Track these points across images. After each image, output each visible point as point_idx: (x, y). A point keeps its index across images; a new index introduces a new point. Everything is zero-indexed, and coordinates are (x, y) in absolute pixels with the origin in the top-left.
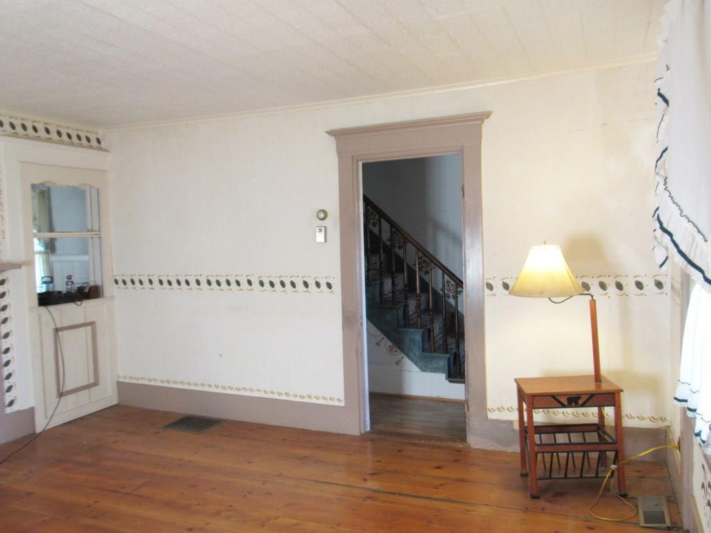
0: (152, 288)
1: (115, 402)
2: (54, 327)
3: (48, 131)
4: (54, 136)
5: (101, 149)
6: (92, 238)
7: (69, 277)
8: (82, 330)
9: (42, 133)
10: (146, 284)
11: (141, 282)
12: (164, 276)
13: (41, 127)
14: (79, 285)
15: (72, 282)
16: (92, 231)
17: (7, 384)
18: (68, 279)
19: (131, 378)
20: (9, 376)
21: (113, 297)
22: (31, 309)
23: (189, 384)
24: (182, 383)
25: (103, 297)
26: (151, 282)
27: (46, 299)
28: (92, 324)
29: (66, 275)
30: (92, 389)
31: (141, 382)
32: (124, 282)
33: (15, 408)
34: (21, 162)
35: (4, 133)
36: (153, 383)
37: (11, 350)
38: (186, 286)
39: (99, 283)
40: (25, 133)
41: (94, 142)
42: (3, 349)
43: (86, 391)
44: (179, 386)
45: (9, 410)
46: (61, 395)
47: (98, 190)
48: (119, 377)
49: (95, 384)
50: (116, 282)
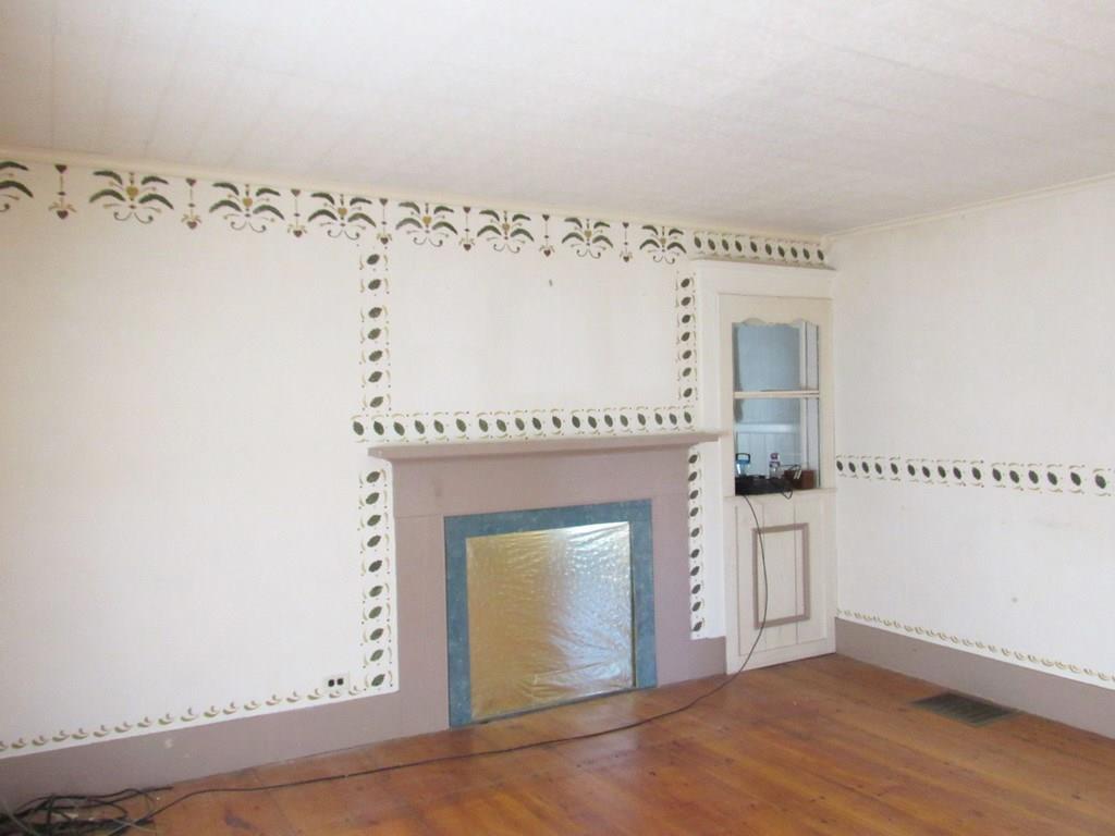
0: (896, 479)
1: (831, 649)
2: (755, 526)
3: (754, 247)
4: (762, 253)
5: (823, 266)
6: (807, 399)
7: (774, 456)
8: (789, 535)
9: (747, 251)
10: (887, 471)
11: (879, 469)
12: (917, 460)
13: (745, 243)
14: (786, 469)
15: (778, 463)
16: (807, 389)
17: (694, 599)
18: (773, 458)
19: (857, 615)
20: (697, 589)
21: (833, 490)
22: (726, 498)
23: (954, 640)
24: (942, 636)
25: (820, 488)
26: (894, 469)
27: (746, 486)
28: (803, 527)
29: (770, 452)
30: (800, 624)
31: (872, 624)
32: (852, 467)
33: (703, 634)
34: (720, 294)
35: (702, 255)
36: (892, 629)
37: (700, 553)
38: (955, 479)
39: (814, 466)
40: (727, 253)
41: (814, 257)
42: (691, 552)
43: (792, 626)
44: (937, 641)
45: (695, 636)
46: (761, 625)
47: (817, 328)
48: (839, 611)
49: (805, 617)
50: (840, 466)
